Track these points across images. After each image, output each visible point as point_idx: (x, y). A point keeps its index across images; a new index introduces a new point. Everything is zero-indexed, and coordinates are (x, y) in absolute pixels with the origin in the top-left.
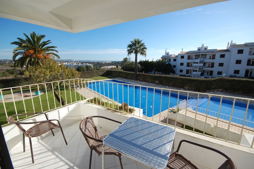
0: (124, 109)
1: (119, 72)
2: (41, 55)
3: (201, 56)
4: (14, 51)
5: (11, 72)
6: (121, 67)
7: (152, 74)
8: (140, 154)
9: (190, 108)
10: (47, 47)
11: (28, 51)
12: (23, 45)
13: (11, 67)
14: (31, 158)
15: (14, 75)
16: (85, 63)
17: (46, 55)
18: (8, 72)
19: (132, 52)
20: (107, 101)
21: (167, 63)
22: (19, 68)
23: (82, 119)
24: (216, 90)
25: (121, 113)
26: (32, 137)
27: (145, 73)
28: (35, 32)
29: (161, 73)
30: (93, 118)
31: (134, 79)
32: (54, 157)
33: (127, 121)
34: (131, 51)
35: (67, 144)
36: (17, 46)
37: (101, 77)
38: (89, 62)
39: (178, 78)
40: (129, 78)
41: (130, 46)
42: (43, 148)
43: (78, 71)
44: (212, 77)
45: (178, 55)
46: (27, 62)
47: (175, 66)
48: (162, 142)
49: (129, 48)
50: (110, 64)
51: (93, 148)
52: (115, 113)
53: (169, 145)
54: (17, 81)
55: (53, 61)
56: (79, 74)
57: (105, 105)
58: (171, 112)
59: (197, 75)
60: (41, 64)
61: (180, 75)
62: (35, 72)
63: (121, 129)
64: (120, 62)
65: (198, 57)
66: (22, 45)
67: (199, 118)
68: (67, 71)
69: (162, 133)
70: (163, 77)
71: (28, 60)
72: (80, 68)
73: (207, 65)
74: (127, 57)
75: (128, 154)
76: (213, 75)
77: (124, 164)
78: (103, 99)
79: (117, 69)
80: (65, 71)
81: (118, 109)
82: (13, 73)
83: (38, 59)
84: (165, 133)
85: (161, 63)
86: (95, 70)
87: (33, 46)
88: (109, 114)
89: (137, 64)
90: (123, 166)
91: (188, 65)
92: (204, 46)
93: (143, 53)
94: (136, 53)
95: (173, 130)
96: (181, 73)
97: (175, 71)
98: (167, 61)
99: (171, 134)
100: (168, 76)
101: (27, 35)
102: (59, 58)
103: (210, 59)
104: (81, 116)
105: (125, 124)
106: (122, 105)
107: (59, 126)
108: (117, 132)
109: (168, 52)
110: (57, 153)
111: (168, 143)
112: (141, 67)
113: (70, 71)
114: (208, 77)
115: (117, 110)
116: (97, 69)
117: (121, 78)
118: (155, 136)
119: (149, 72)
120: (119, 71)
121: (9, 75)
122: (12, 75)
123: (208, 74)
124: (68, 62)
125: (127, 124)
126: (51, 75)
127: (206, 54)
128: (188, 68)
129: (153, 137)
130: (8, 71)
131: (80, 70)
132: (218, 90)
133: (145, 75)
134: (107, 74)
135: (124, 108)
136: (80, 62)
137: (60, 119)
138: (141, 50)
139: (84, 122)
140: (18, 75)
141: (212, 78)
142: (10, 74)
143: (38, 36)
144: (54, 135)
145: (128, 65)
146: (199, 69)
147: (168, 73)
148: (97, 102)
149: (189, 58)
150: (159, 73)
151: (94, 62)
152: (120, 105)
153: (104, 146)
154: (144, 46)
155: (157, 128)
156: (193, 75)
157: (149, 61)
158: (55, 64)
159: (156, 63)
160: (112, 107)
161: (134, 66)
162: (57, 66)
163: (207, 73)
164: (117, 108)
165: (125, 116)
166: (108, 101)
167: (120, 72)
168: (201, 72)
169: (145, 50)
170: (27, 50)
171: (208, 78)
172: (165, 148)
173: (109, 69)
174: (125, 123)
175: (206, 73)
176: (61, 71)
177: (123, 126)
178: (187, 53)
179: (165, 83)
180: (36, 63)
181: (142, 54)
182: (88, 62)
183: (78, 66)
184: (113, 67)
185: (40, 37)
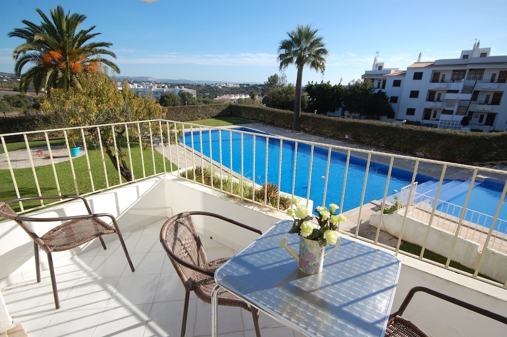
0: (268, 198)
1: (255, 109)
2: (78, 64)
3: (469, 74)
4: (16, 54)
5: (15, 102)
6: (262, 98)
7: (336, 117)
8: (308, 317)
9: (427, 204)
10: (90, 45)
11: (48, 53)
12: (36, 37)
13: (15, 90)
14: (52, 295)
15: (22, 110)
16: (178, 87)
17: (88, 63)
18: (8, 101)
19: (290, 60)
20: (227, 177)
21: (376, 91)
22: (33, 93)
23: (168, 216)
24: (500, 162)
25: (259, 208)
26: (54, 250)
27: (319, 115)
28: (61, 7)
29: (358, 115)
30: (193, 217)
31: (291, 128)
32: (105, 295)
33: (275, 228)
34: (288, 57)
35: (133, 270)
36: (24, 41)
37: (213, 119)
38: (188, 84)
39: (402, 130)
40: (280, 126)
41: (286, 45)
42: (82, 274)
43: (161, 105)
44: (492, 128)
45: (406, 69)
46: (48, 79)
47: (395, 99)
48: (366, 290)
49: (283, 51)
50: (235, 91)
51: (191, 286)
52: (246, 206)
53: (384, 298)
54: (27, 124)
55: (105, 77)
56: (163, 112)
57: (222, 185)
58: (376, 211)
59: (451, 122)
60: (79, 86)
61: (408, 123)
62: (64, 104)
63: (260, 247)
64: (260, 85)
65: (461, 76)
66: (33, 39)
67: (448, 230)
68: (135, 102)
69: (365, 265)
70: (363, 124)
71: (49, 74)
72: (167, 97)
73: (481, 98)
74: (276, 74)
75: (278, 313)
76: (494, 123)
77: (264, 328)
78: (219, 173)
79: (253, 103)
80: (131, 103)
81: (254, 196)
82: (19, 104)
83: (72, 73)
84: (374, 267)
85: (361, 90)
86: (202, 102)
87: (59, 41)
88: (231, 209)
89: (301, 91)
90: (262, 332)
91: (431, 96)
92: (481, 47)
93: (318, 65)
94: (300, 63)
95: (393, 259)
96: (411, 118)
97: (395, 111)
98: (376, 85)
99: (389, 270)
100: (376, 122)
101: (44, 15)
102: (118, 70)
103: (492, 81)
104: (166, 208)
105: (270, 236)
106: (264, 187)
107: (114, 228)
108: (250, 253)
109: (380, 64)
110: (111, 288)
111: (381, 294)
112: (309, 98)
113: (144, 104)
114: (480, 128)
115: (252, 199)
116: (205, 102)
117: (261, 125)
118: (346, 271)
119: (328, 113)
120: (257, 106)
121: (10, 110)
122: (17, 110)
123: (481, 121)
124: (139, 82)
125: (275, 235)
126: (100, 111)
127: (484, 70)
128: (431, 105)
129: (342, 275)
130: (8, 99)
131: (166, 101)
132: (504, 162)
133: (318, 119)
134: (229, 113)
135: (266, 196)
136: (166, 84)
137: (121, 212)
138: (314, 56)
139: (171, 226)
140: (30, 110)
141: (491, 131)
142: (13, 106)
143: (70, 17)
144: (105, 248)
145: (279, 93)
146: (460, 107)
147: (375, 116)
148: (203, 177)
149: (435, 78)
150: (353, 114)
151: (199, 86)
152: (258, 187)
153: (218, 287)
154: (322, 46)
155: (352, 252)
156: (440, 121)
157: (330, 83)
158: (108, 86)
159: (346, 91)
160: (239, 191)
161: (294, 95)
162: (114, 91)
163: (478, 119)
164: (252, 196)
165: (270, 214)
166: (229, 178)
167: (259, 111)
168: (463, 116)
169: (323, 56)
170: (45, 51)
171: (481, 131)
172: (375, 307)
173: (232, 102)
174: (269, 233)
175: (476, 117)
176: (122, 102)
177: (265, 240)
178: (433, 65)
179: (367, 140)
180: (68, 82)
181: (315, 65)
182: (184, 85)
183: (162, 92)
184: (243, 97)
185: (72, 18)
